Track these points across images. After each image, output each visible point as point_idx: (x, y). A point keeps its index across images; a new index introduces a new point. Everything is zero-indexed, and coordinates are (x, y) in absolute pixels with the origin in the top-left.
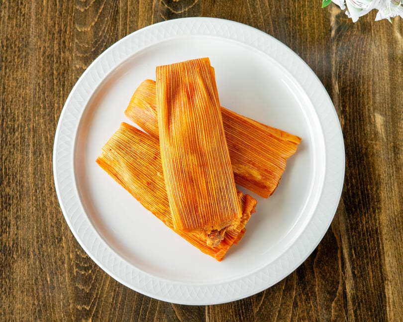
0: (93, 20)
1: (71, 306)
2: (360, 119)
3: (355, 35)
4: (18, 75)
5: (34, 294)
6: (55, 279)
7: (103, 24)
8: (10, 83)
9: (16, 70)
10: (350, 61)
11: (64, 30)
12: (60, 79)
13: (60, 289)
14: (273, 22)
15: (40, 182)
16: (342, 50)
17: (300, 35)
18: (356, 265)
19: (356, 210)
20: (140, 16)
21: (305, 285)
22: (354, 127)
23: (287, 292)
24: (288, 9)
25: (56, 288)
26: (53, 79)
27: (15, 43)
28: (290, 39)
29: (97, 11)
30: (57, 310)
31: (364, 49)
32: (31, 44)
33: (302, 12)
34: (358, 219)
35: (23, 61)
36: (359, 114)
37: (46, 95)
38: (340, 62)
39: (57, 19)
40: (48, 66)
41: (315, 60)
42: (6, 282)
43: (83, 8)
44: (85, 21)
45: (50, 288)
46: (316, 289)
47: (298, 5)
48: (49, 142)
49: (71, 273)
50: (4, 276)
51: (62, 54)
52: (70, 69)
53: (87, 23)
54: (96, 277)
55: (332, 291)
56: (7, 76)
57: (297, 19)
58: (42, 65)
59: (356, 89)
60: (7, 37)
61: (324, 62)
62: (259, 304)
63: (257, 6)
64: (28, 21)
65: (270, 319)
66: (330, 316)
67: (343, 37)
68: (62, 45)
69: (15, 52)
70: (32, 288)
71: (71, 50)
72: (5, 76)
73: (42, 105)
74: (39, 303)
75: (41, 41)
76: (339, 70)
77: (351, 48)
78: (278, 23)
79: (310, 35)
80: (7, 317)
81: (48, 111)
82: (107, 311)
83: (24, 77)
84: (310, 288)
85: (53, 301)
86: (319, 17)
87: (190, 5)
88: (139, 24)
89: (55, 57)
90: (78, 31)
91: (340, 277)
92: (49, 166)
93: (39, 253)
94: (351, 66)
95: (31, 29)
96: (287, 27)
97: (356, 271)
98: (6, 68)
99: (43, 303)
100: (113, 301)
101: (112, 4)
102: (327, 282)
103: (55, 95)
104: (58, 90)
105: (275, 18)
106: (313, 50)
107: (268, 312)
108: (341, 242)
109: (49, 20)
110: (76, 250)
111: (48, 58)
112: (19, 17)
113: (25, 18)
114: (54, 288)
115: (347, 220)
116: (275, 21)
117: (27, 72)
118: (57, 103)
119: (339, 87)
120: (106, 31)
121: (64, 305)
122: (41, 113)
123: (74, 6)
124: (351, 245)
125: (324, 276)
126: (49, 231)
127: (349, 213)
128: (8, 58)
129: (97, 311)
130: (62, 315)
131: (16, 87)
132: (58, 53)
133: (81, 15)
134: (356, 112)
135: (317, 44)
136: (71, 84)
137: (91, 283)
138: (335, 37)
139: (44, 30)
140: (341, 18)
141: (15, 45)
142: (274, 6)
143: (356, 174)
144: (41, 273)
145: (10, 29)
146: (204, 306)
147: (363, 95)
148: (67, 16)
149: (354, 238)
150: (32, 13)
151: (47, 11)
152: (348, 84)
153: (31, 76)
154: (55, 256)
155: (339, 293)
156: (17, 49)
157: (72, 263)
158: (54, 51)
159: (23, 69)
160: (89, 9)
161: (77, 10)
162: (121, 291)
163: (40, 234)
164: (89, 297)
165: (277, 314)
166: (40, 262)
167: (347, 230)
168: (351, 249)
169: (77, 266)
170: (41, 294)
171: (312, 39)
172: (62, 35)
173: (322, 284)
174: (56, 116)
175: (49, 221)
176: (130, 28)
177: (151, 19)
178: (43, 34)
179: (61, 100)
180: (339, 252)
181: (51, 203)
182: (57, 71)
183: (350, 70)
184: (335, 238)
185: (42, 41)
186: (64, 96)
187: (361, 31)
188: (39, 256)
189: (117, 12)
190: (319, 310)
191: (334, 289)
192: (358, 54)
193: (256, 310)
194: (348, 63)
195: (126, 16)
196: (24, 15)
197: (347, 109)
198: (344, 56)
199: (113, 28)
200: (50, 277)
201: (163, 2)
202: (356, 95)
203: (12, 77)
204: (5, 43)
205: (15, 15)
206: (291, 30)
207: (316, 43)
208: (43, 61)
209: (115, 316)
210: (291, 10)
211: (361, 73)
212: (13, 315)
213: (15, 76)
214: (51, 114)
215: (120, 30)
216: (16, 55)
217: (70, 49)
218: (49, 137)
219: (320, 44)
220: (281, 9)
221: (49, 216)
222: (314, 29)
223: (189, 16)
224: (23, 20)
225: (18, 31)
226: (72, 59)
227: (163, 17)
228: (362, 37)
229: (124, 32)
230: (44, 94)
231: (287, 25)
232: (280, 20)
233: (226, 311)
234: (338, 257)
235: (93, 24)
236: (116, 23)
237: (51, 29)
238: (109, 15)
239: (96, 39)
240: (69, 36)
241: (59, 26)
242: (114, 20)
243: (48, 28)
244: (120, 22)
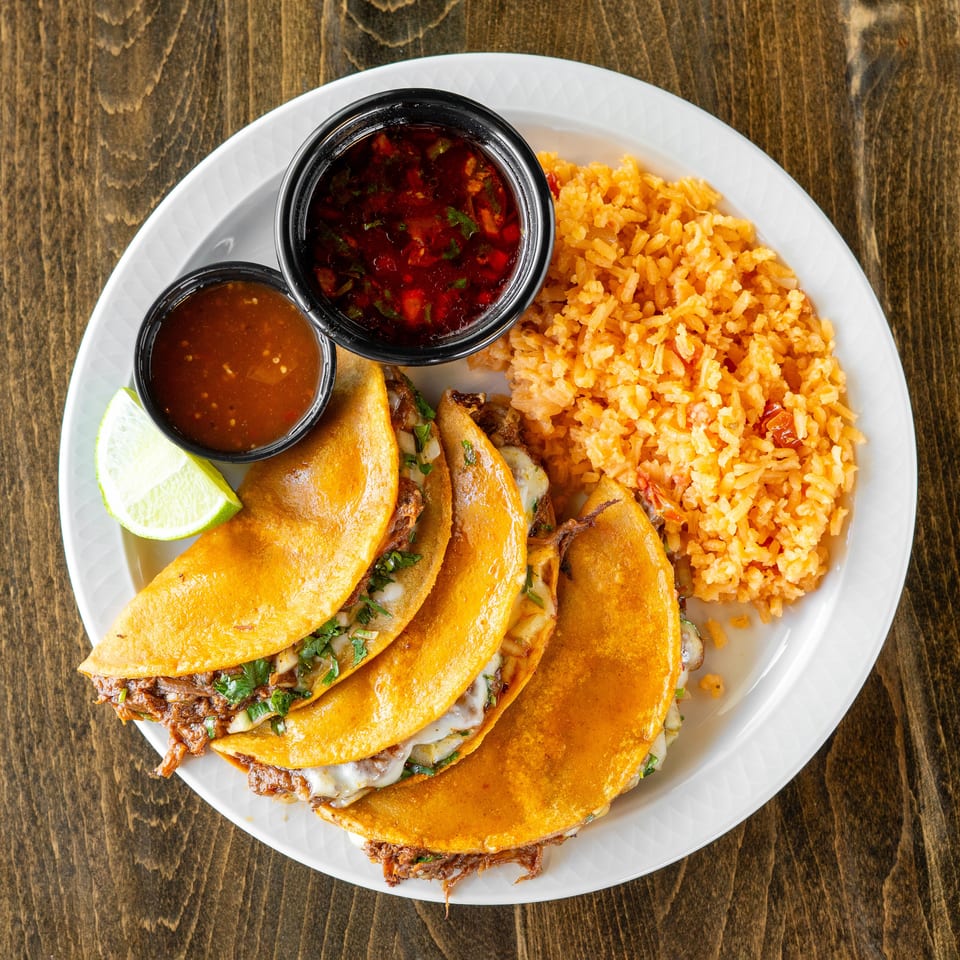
0: (149, 80)
1: (124, 922)
2: (945, 335)
3: (922, 86)
5: (14, 890)
6: (75, 843)
7: (177, 88)
10: (908, 166)
11: (66, 113)
12: (59, 258)
13: (90, 873)
14: (675, 59)
15: (16, 564)
16: (884, 134)
17: (759, 95)
18: (949, 767)
19: (944, 607)
20: (285, 61)
21: (803, 832)
22: (928, 361)
23: (752, 855)
24: (721, 17)
25: (78, 870)
26: (41, 260)
28: (730, 106)
29: (158, 52)
30: (84, 934)
31: (948, 128)
33: (761, 26)
34: (951, 633)
36: (941, 323)
37: (22, 308)
38: (880, 171)
39: (44, 82)
40: (22, 222)
41: (806, 165)
43: (117, 44)
44: (126, 82)
45: (61, 872)
46: (836, 843)
47: (748, 6)
48: (37, 444)
49: (120, 826)
51: (63, 185)
52: (89, 227)
53: (130, 89)
54: (193, 833)
55: (883, 847)
57: (747, 45)
58: (5, 219)
59: (931, 248)
61: (831, 172)
62: (670, 892)
63: (628, 15)
65: (703, 937)
66: (879, 920)
67: (886, 96)
68: (61, 158)
70: (9, 874)
71: (87, 171)
73: (11, 338)
74: (30, 918)
76: (879, 193)
77: (910, 126)
78: (692, 62)
79: (788, 94)
81: (29, 353)
82: (229, 932)
84: (816, 842)
85: (71, 907)
86: (812, 37)
87: (430, 21)
88: (283, 83)
89: (42, 195)
90: (105, 113)
91: (905, 806)
92: (42, 517)
93: (26, 772)
94: (914, 182)
96: (720, 74)
97: (950, 787)
99: (42, 915)
100: (245, 903)
101: (202, 27)
102: (866, 822)
103: (49, 306)
104: (55, 290)
105: (684, 48)
106: (800, 137)
107: (696, 916)
108: (904, 701)
109: (19, 87)
110: (132, 757)
111: (22, 197)
114: (72, 870)
115: (917, 635)
116: (684, 56)
118: (56, 330)
119: (880, 243)
120: (187, 110)
121: (103, 918)
122: (10, 359)
123: (91, 40)
124: (932, 711)
125: (856, 803)
126: (51, 705)
127: (922, 616)
129: (200, 935)
130: (100, 949)
132: (50, 181)
133: (111, 65)
134: (933, 317)
135: (810, 120)
136: (93, 270)
137: (178, 851)
138: (863, 95)
139: (6, 115)
140: (878, 39)
142: (678, 12)
143: (940, 500)
144: (34, 829)
146: (512, 907)
147: (951, 265)
148: (73, 71)
149: (942, 688)
151: (14, 59)
152: (907, 234)
154: (71, 777)
155: (904, 853)
157: (122, 795)
158: (38, 174)
160: (133, 45)
161: (99, 50)
162: (268, 874)
163: (23, 715)
164: (174, 893)
165: (724, 920)
166: (28, 798)
167: (920, 666)
168: (932, 722)
169: (138, 805)
170: (35, 890)
171: (795, 104)
172: (59, 128)
173: (852, 828)
174: (53, 368)
175: (49, 676)
176: (257, 97)
177: (318, 68)
178: (6, 127)
179: (67, 319)
180: (898, 730)
181: (53, 623)
182: (50, 234)
183: (911, 191)
184: (885, 688)
186: (73, 309)
187: (939, 73)
188: (24, 781)
189: (217, 52)
190: (846, 905)
191: (889, 842)
192: (931, 142)
193: (662, 913)
194: (905, 171)
195: (244, 64)
197: (907, 307)
198: (891, 152)
199: (207, 100)
200: (59, 841)
201: (352, 15)
202: (931, 265)
206: (732, 80)
207: (808, 115)
208: (9, 208)
209: (253, 946)
210: (729, 21)
211: (943, 200)
214: (39, 362)
215: (228, 106)
217: (86, 167)
218: (36, 430)
219: (820, 118)
220: (698, 19)
221: (48, 663)
222: (799, 73)
223: (429, 53)
226: (93, 197)
227: (354, 61)
228: (942, 91)
229: (241, 108)
230: (16, 303)
231: (719, 66)
232: (699, 52)
233: (574, 918)
234: (896, 747)
235: (149, 90)
236: (217, 85)
237: (27, 110)
238: (196, 63)
239: (160, 136)
240: (80, 130)
241: (51, 102)
242: (210, 77)
243: (18, 108)
244: (229, 81)
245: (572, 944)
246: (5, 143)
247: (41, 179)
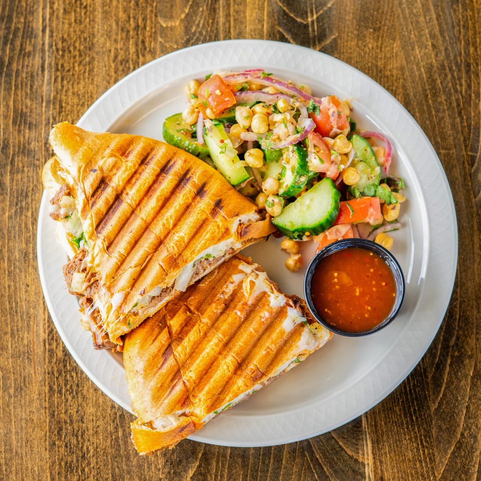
0: (183, 12)
4: (79, 88)
7: (196, 15)
8: (69, 99)
9: (77, 81)
11: (143, 26)
14: (434, 7)
17: (474, 24)
20: (248, 4)
23: (477, 380)
27: (74, 45)
32: (96, 46)
35: (86, 69)
39: (132, 12)
42: (72, 377)
44: (172, 12)
50: (69, 368)
53: (174, 15)
56: (64, 90)
58: (113, 73)
60: (63, 37)
62: (438, 397)
64: (91, 15)
65: (454, 419)
68: (140, 46)
69: (75, 57)
71: (153, 52)
72: (61, 90)
75: (110, 40)
78: (442, 8)
80: (76, 427)
83: (89, 91)
88: (247, 14)
90: (162, 26)
95: (96, 26)
96: (455, 14)
98: (62, 80)
107: (451, 409)
109: (121, 13)
111: (121, 64)
112: (78, 10)
113: (87, 11)
116: (438, 6)
117: (92, 83)
120: (201, 25)
128: (65, 65)
131: (78, 105)
132: (135, 57)
133: (165, 4)
139: (114, 26)
141: (75, 48)
145: (66, 26)
148: (147, 7)
150: (97, 4)
153: (98, 89)
156: (77, 53)
158: (129, 54)
159: (87, 80)
165: (465, 411)
172: (139, 33)
176: (235, 20)
177: (264, 8)
178: (114, 32)
185: (113, 42)
193: (434, 407)
195: (228, 5)
196: (86, 7)
199: (210, 21)
203: (71, 91)
204: (60, 46)
205: (73, 8)
206: (460, 17)
208: (115, 68)
212: (83, 423)
213: (76, 90)
215: (221, 24)
216: (76, 62)
217: (152, 50)
224: (85, 14)
225: (78, 30)
229: (227, 25)
233: (390, 409)
235: (183, 16)
236: (215, 15)
237: (124, 24)
238: (205, 4)
239: (188, 37)
240: (150, 34)
241: (136, 21)
242: (212, 11)
243: (120, 23)
244: (221, 13)
245: (389, 422)
246: (113, 39)
247: (131, 56)
